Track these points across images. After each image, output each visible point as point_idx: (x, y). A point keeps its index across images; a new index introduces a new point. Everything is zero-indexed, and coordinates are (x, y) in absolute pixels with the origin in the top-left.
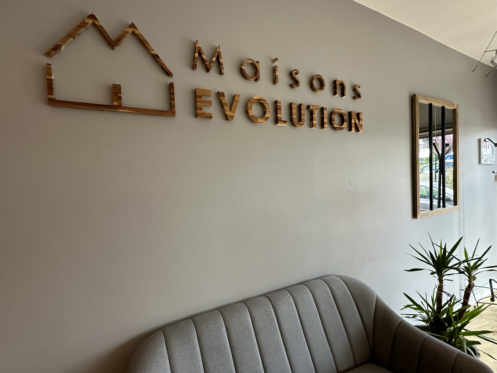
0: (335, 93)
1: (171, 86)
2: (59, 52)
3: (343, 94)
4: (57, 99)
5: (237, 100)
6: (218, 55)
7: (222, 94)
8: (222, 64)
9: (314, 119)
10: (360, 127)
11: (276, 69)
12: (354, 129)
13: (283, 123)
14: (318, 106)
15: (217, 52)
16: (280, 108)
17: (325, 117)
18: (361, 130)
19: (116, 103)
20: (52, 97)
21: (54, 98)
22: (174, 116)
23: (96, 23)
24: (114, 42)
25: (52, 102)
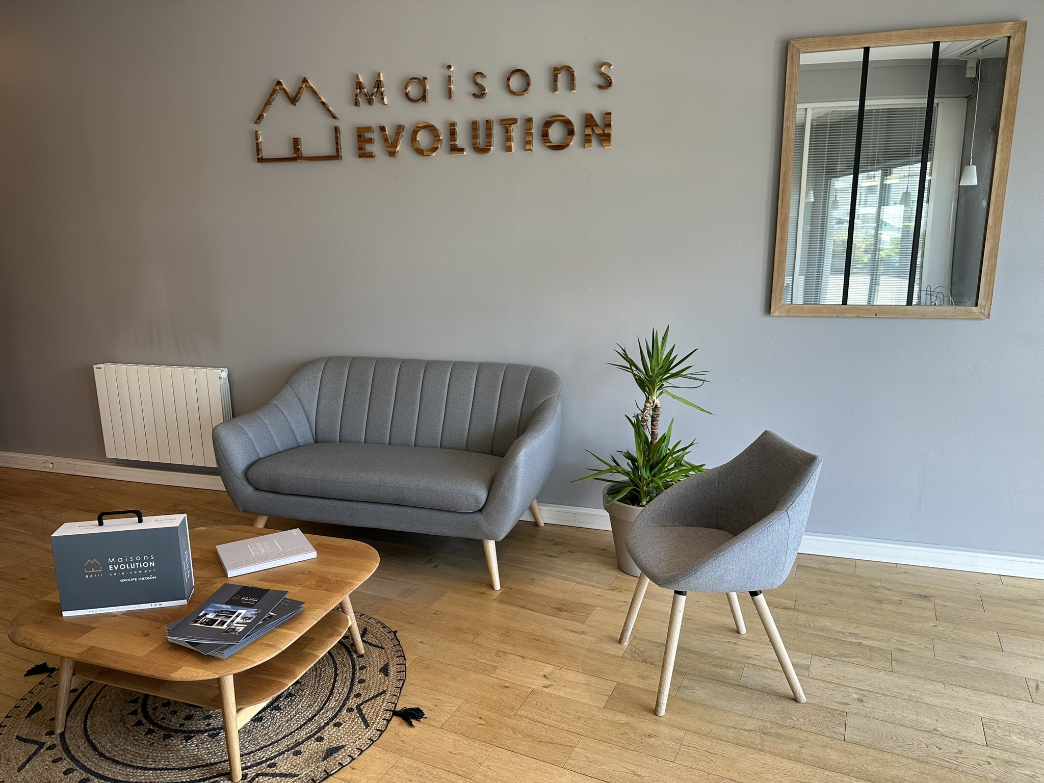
0: (555, 88)
1: (336, 130)
2: (263, 118)
3: (572, 86)
4: (264, 158)
5: (399, 132)
6: (378, 84)
7: (383, 129)
8: (382, 94)
9: (509, 139)
10: (605, 138)
11: (449, 79)
12: (589, 144)
13: (457, 152)
14: (514, 119)
15: (377, 81)
16: (453, 133)
17: (528, 132)
18: (608, 144)
19: (296, 155)
20: (260, 156)
21: (262, 157)
22: (342, 159)
23: (282, 87)
24: (294, 100)
25: (261, 160)
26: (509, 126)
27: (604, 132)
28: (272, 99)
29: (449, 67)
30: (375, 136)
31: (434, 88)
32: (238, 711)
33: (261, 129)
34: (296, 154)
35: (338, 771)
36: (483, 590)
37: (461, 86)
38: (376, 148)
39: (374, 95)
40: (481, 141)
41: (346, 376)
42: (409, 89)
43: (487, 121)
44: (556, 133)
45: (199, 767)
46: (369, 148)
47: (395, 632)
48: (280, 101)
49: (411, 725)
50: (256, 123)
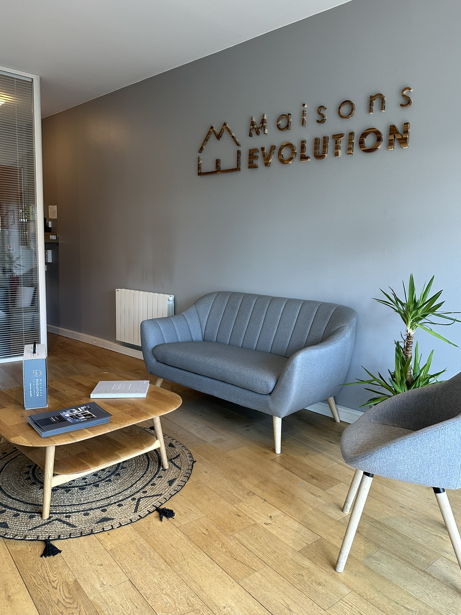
0: (371, 110)
1: (239, 152)
2: (203, 149)
3: (383, 107)
5: (272, 150)
6: (263, 121)
7: (263, 149)
8: (264, 127)
9: (337, 148)
10: (404, 141)
11: (303, 113)
12: (391, 147)
13: (304, 159)
14: (341, 134)
15: (262, 119)
16: (303, 147)
17: (350, 142)
18: (405, 145)
19: (216, 169)
21: (200, 172)
22: (240, 170)
23: (213, 130)
24: (219, 137)
25: (200, 174)
26: (338, 139)
27: (402, 137)
28: (208, 138)
29: (304, 105)
30: (259, 154)
31: (295, 120)
32: (54, 475)
33: (202, 156)
34: (218, 170)
35: (99, 532)
36: (268, 451)
37: (311, 117)
38: (259, 162)
39: (260, 128)
40: (321, 150)
41: (226, 303)
42: (280, 122)
43: (324, 137)
44: (369, 141)
45: (34, 504)
46: (255, 162)
47: (194, 462)
48: (213, 138)
49: (161, 520)
50: (199, 152)
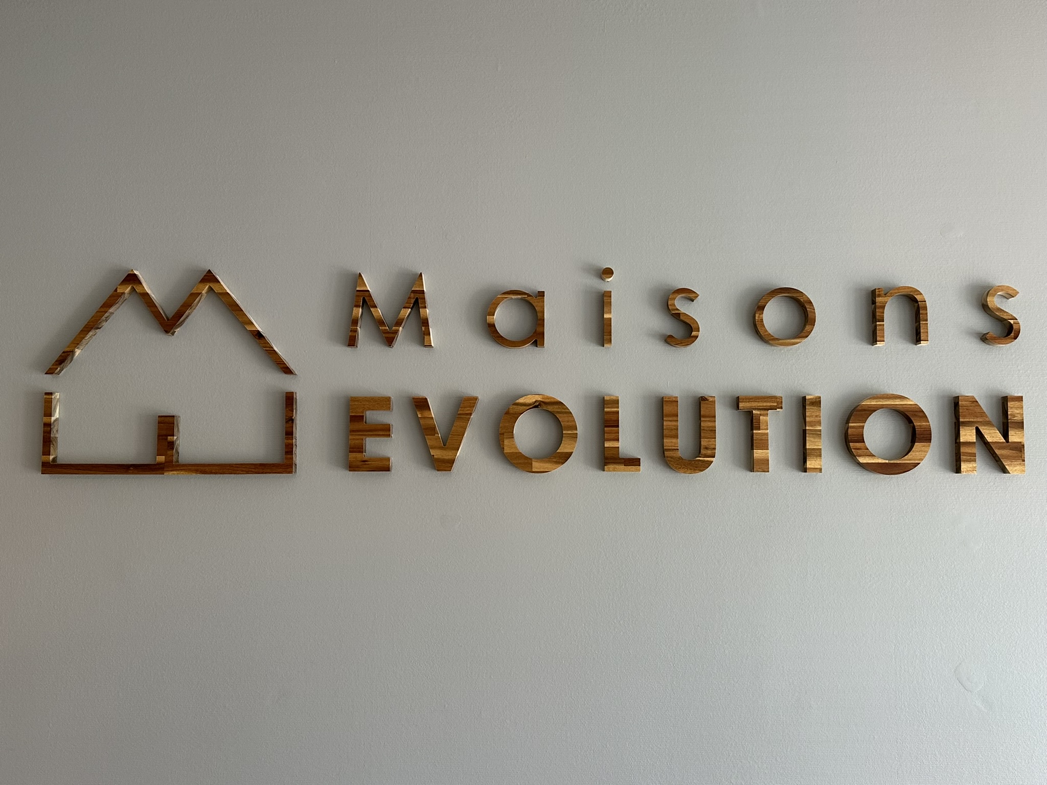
0: (874, 337)
1: (289, 400)
4: (59, 462)
5: (467, 414)
6: (417, 300)
7: (420, 404)
8: (425, 323)
9: (758, 443)
10: (1009, 453)
11: (603, 301)
12: (971, 465)
13: (622, 467)
14: (775, 397)
15: (414, 292)
16: (608, 423)
17: (805, 429)
18: (1018, 467)
19: (161, 459)
20: (51, 457)
21: (54, 460)
22: (296, 472)
23: (138, 289)
24: (169, 322)
25: (51, 467)
26: (762, 412)
27: (1007, 441)
28: (107, 315)
29: (608, 272)
30: (396, 418)
31: (561, 316)
33: (63, 387)
34: (164, 457)
37: (635, 318)
38: (397, 448)
39: (403, 323)
40: (683, 443)
42: (496, 315)
43: (700, 398)
46: (374, 447)
50: (50, 372)
